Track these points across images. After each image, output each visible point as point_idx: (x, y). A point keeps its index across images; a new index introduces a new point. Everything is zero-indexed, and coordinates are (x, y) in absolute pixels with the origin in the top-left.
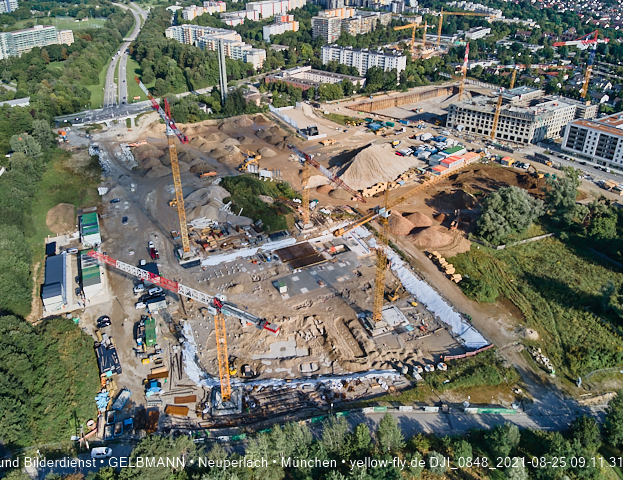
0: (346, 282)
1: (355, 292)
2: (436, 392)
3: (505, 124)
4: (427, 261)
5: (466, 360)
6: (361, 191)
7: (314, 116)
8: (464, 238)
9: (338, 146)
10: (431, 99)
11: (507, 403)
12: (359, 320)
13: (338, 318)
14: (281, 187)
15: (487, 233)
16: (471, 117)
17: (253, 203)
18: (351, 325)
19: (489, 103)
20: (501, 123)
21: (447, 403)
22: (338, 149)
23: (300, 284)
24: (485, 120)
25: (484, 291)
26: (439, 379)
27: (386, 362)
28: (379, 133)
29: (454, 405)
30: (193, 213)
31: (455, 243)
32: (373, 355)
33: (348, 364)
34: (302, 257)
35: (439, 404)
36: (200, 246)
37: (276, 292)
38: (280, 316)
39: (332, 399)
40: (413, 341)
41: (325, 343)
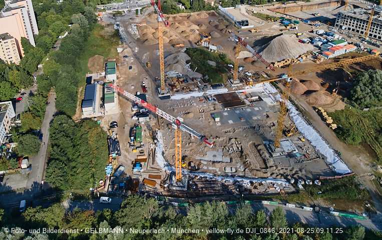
0: (258, 120)
1: (263, 127)
2: (312, 198)
3: (375, 28)
4: (314, 113)
5: (334, 181)
6: (273, 64)
7: (246, 14)
8: (341, 101)
9: (261, 33)
10: (326, 8)
11: (359, 212)
12: (265, 145)
13: (251, 142)
14: (222, 57)
15: (357, 99)
16: (352, 21)
17: (203, 65)
18: (259, 147)
19: (365, 13)
20: (372, 27)
21: (319, 206)
22: (260, 35)
23: (229, 118)
24: (362, 24)
25: (351, 137)
26: (315, 190)
27: (280, 174)
28: (288, 27)
29: (324, 209)
30: (168, 68)
31: (335, 103)
32: (272, 168)
33: (255, 171)
34: (230, 101)
35: (313, 206)
36: (171, 87)
37: (213, 120)
38: (214, 135)
39: (243, 192)
40: (300, 164)
41: (241, 156)
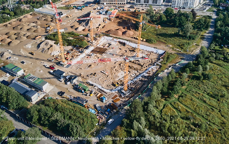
2: (166, 65)
4: (133, 39)
6: (98, 28)
14: (71, 33)
17: (69, 41)
22: (75, 17)
25: (153, 41)
27: (149, 65)
31: (135, 33)
32: (144, 65)
34: (101, 51)
35: (170, 67)
38: (113, 67)
40: (149, 58)
41: (131, 68)
